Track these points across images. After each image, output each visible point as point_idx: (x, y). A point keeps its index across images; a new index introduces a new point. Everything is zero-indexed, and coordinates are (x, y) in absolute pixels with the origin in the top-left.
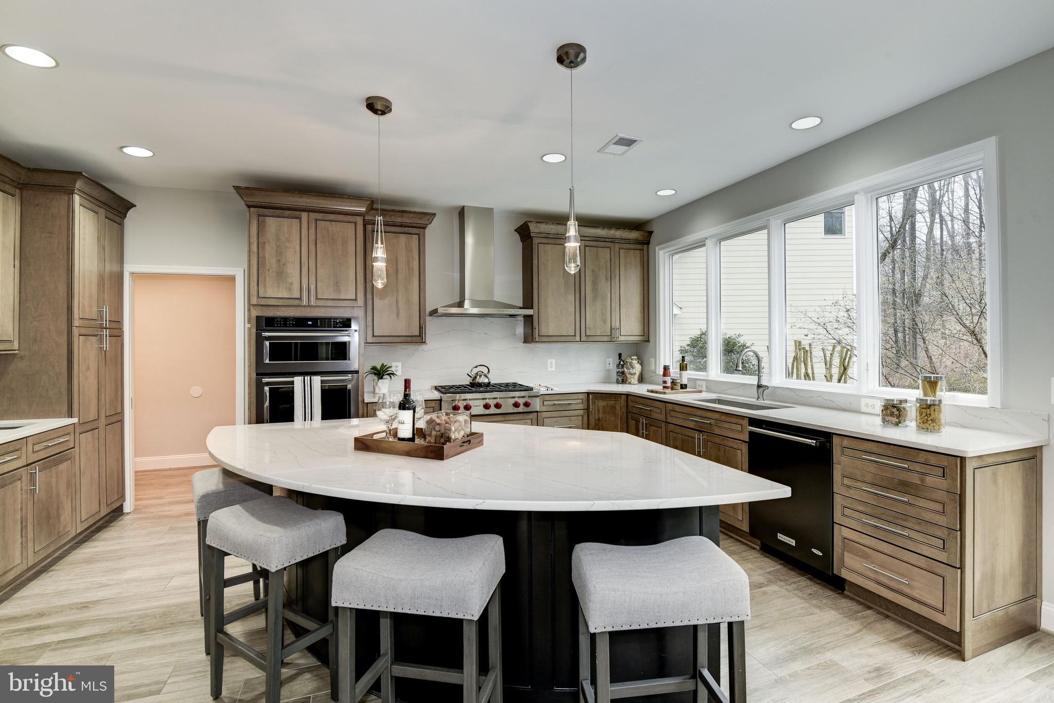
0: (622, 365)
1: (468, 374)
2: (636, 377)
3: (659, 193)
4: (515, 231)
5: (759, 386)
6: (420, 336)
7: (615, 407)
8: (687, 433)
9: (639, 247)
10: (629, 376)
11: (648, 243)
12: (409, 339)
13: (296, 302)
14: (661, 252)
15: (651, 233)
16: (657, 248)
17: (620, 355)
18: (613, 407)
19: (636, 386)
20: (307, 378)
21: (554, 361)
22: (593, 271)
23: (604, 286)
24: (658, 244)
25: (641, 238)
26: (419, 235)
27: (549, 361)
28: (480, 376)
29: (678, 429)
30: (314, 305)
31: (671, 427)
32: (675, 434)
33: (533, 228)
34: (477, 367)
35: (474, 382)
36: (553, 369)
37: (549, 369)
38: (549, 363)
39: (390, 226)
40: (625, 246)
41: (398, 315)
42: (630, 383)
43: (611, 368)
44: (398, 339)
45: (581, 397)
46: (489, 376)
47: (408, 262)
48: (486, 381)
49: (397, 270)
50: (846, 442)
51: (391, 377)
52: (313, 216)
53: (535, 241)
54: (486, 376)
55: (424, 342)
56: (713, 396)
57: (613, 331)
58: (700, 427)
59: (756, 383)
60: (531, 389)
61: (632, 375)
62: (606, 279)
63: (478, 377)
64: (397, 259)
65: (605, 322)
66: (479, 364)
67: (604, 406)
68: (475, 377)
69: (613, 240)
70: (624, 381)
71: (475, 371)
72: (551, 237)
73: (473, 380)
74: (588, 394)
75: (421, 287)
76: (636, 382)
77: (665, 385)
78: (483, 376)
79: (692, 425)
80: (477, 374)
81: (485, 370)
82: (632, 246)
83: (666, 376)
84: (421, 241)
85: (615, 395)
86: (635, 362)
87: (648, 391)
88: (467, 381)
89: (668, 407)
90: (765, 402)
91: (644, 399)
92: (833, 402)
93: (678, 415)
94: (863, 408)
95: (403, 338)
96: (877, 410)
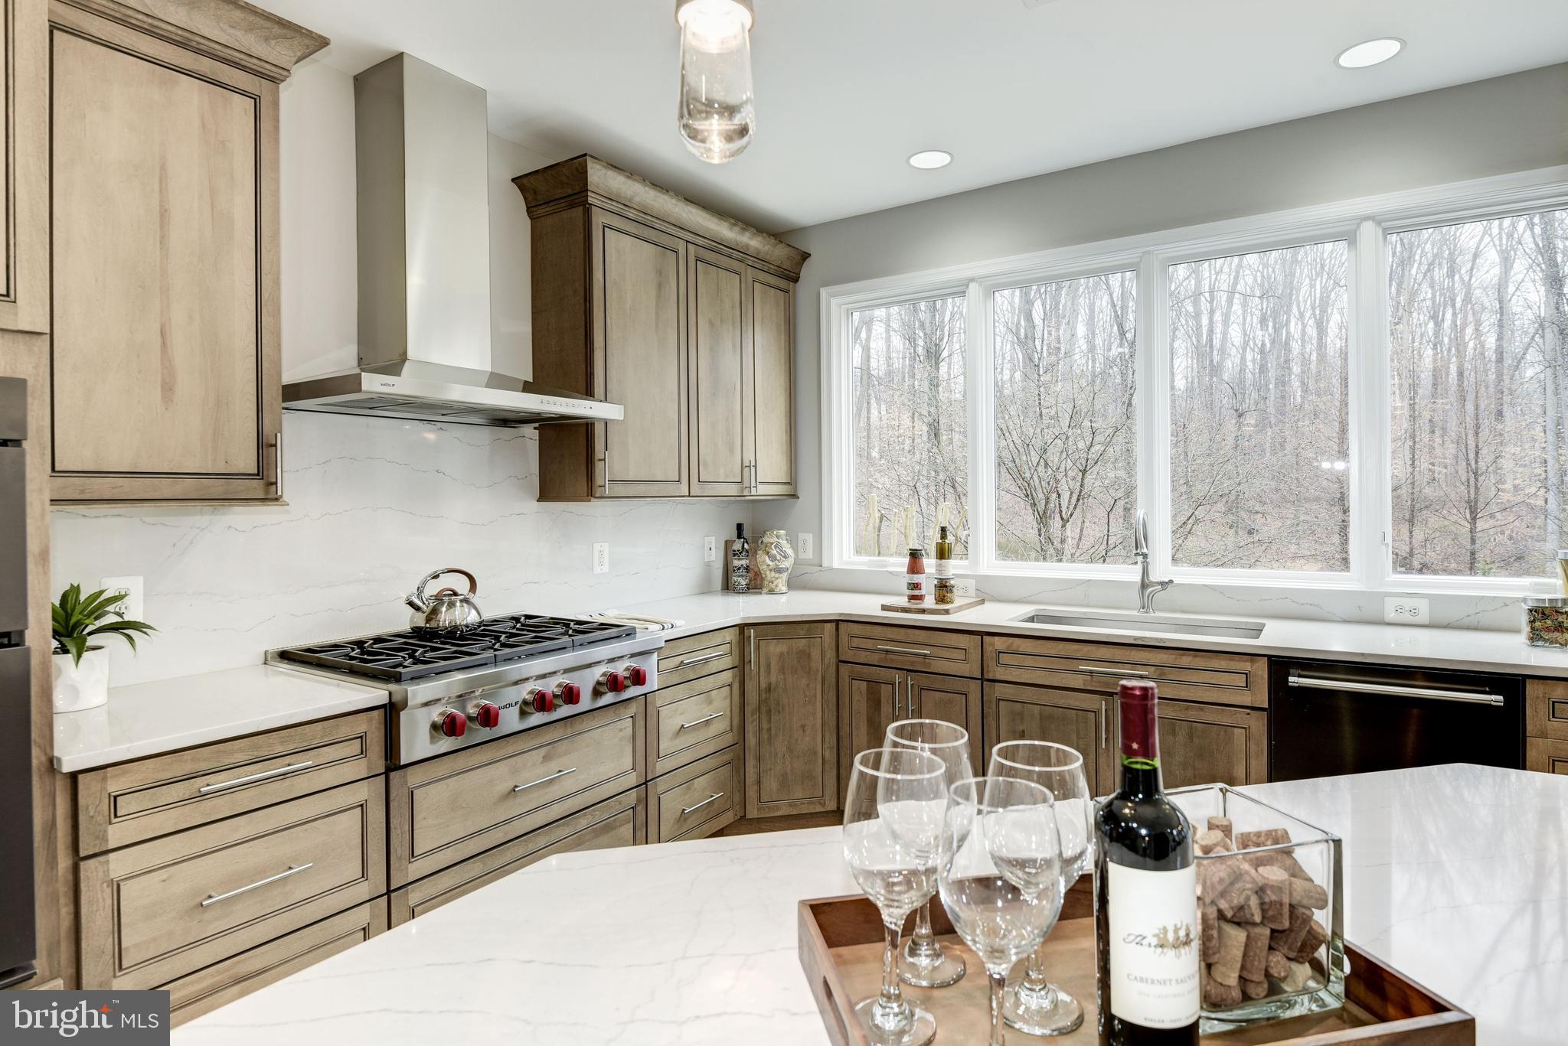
0: (747, 551)
1: (411, 604)
2: (785, 576)
3: (914, 161)
4: (513, 180)
5: (1144, 585)
6: (260, 473)
7: (809, 655)
8: (1062, 702)
9: (783, 284)
10: (770, 575)
11: (796, 280)
12: (217, 487)
14: (834, 301)
15: (805, 256)
16: (824, 292)
17: (740, 527)
18: (804, 655)
19: (784, 598)
21: (606, 547)
22: (712, 324)
23: (729, 362)
24: (827, 283)
25: (787, 265)
26: (256, 100)
27: (597, 546)
28: (451, 605)
29: (1027, 694)
31: (1000, 690)
32: (1019, 705)
33: (598, 176)
34: (436, 577)
35: (433, 624)
36: (606, 569)
37: (597, 570)
38: (596, 555)
40: (762, 276)
41: (168, 389)
42: (771, 592)
43: (713, 558)
44: (166, 488)
45: (728, 639)
46: (475, 599)
47: (213, 191)
48: (472, 618)
49: (164, 214)
50: (1559, 691)
51: (129, 638)
53: (598, 219)
54: (466, 601)
55: (277, 499)
56: (1029, 610)
57: (746, 470)
58: (1107, 684)
59: (1138, 578)
60: (630, 633)
61: (781, 573)
62: (734, 346)
63: (444, 609)
64: (163, 167)
65: (731, 450)
66: (443, 567)
67: (781, 655)
68: (435, 611)
69: (740, 254)
70: (756, 584)
71: (433, 588)
72: (631, 215)
73: (428, 620)
74: (742, 628)
75: (265, 296)
76: (784, 589)
77: (916, 592)
78: (458, 604)
79: (1077, 682)
80: (439, 598)
81: (461, 585)
82: (772, 280)
83: (918, 573)
84: (265, 125)
85: (807, 625)
86: (784, 542)
87: (884, 608)
88: (404, 621)
89: (993, 644)
90: (1158, 614)
91: (902, 630)
92: (1318, 606)
93: (1029, 661)
94: (1391, 616)
95: (189, 483)
96: (1424, 617)
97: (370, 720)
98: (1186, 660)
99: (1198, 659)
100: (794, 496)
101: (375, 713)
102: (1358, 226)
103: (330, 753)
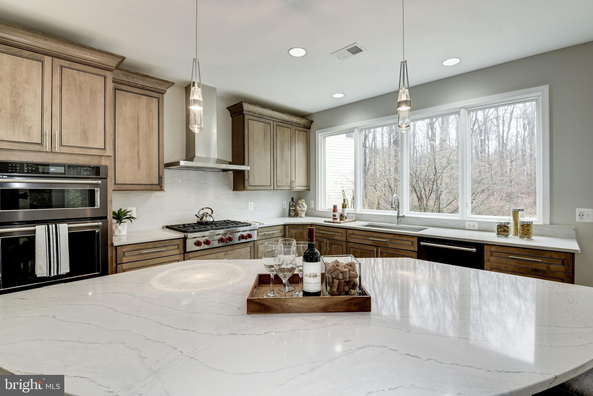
0: (294, 205)
1: (196, 216)
2: (304, 213)
3: (334, 96)
4: (227, 108)
5: (398, 217)
6: (159, 184)
7: (303, 234)
8: (366, 248)
9: (305, 130)
10: (300, 212)
11: (310, 128)
12: (149, 187)
13: (37, 148)
14: (319, 134)
15: (312, 122)
16: (317, 132)
17: (292, 199)
18: (302, 234)
19: (304, 219)
20: (52, 227)
21: (252, 203)
22: (281, 143)
23: (287, 153)
24: (318, 129)
25: (306, 124)
26: (158, 98)
27: (250, 203)
28: (206, 216)
29: (357, 246)
30: (58, 151)
31: (351, 245)
32: (355, 249)
33: (246, 107)
34: (203, 209)
35: (202, 221)
36: (252, 209)
37: (250, 209)
38: (249, 205)
39: (132, 86)
40: (298, 128)
41: (139, 165)
42: (300, 217)
43: (286, 207)
44: (139, 187)
45: (280, 228)
46: (213, 215)
47: (149, 121)
48: (211, 220)
49: (138, 127)
50: (493, 249)
51: (131, 220)
52: (58, 62)
53: (246, 117)
54: (210, 216)
55: (163, 190)
56: (367, 223)
57: (292, 183)
58: (377, 244)
59: (396, 215)
60: (250, 225)
61: (303, 211)
62: (288, 148)
63: (204, 217)
64: (138, 117)
65: (287, 177)
66: (205, 207)
67: (295, 233)
68: (202, 218)
69: (292, 123)
70: (296, 215)
71: (202, 212)
72: (256, 116)
73: (201, 220)
74: (285, 225)
75: (160, 144)
76: (304, 216)
77: (335, 217)
78: (208, 216)
79: (369, 243)
80: (203, 215)
81: (209, 212)
82: (302, 129)
83: (335, 212)
84: (161, 104)
85: (303, 226)
86: (304, 203)
87: (325, 221)
88: (195, 220)
89: (349, 232)
90: (402, 225)
91: (326, 227)
92: (447, 224)
93: (358, 237)
94: (467, 227)
95: (143, 186)
96: (476, 228)
97: (180, 241)
98: (397, 237)
99: (400, 237)
100: (309, 190)
101: (181, 239)
102: (460, 110)
103: (171, 248)
